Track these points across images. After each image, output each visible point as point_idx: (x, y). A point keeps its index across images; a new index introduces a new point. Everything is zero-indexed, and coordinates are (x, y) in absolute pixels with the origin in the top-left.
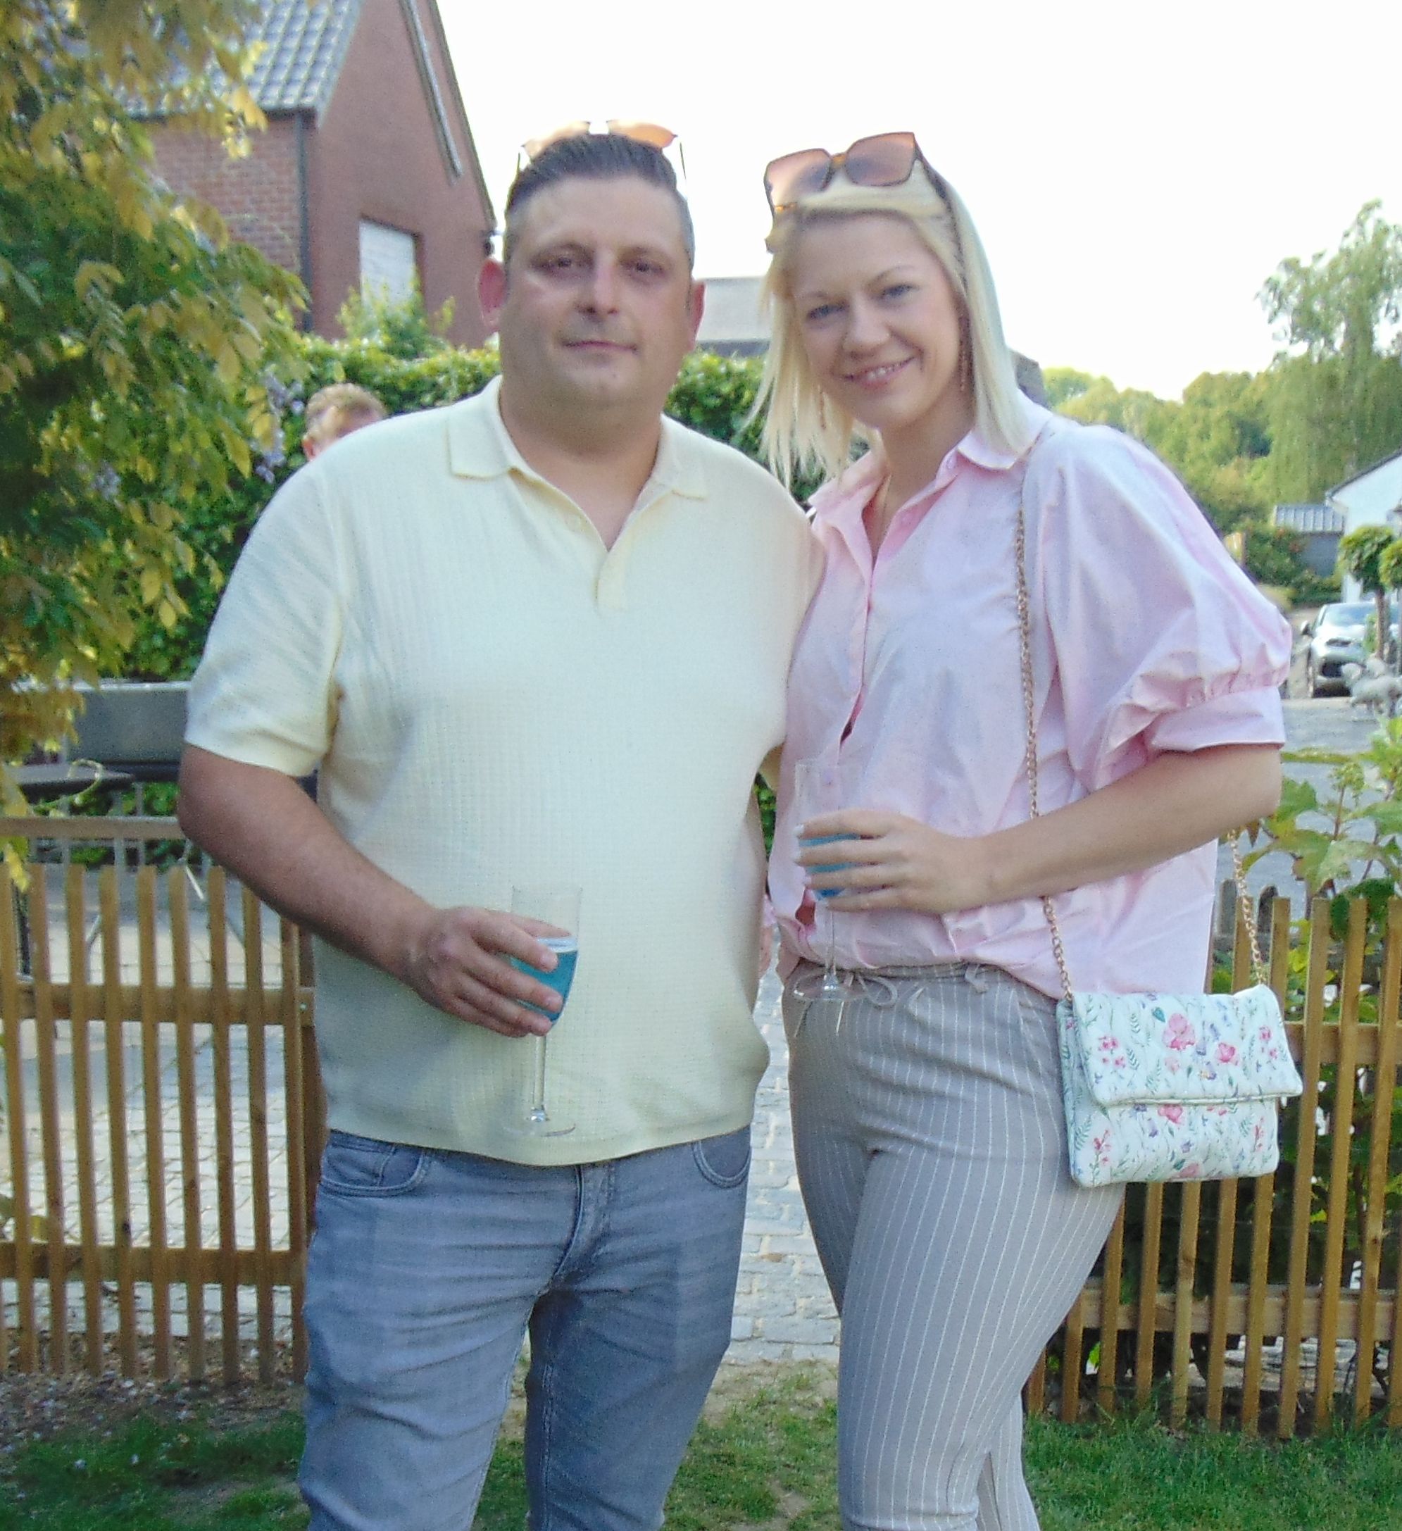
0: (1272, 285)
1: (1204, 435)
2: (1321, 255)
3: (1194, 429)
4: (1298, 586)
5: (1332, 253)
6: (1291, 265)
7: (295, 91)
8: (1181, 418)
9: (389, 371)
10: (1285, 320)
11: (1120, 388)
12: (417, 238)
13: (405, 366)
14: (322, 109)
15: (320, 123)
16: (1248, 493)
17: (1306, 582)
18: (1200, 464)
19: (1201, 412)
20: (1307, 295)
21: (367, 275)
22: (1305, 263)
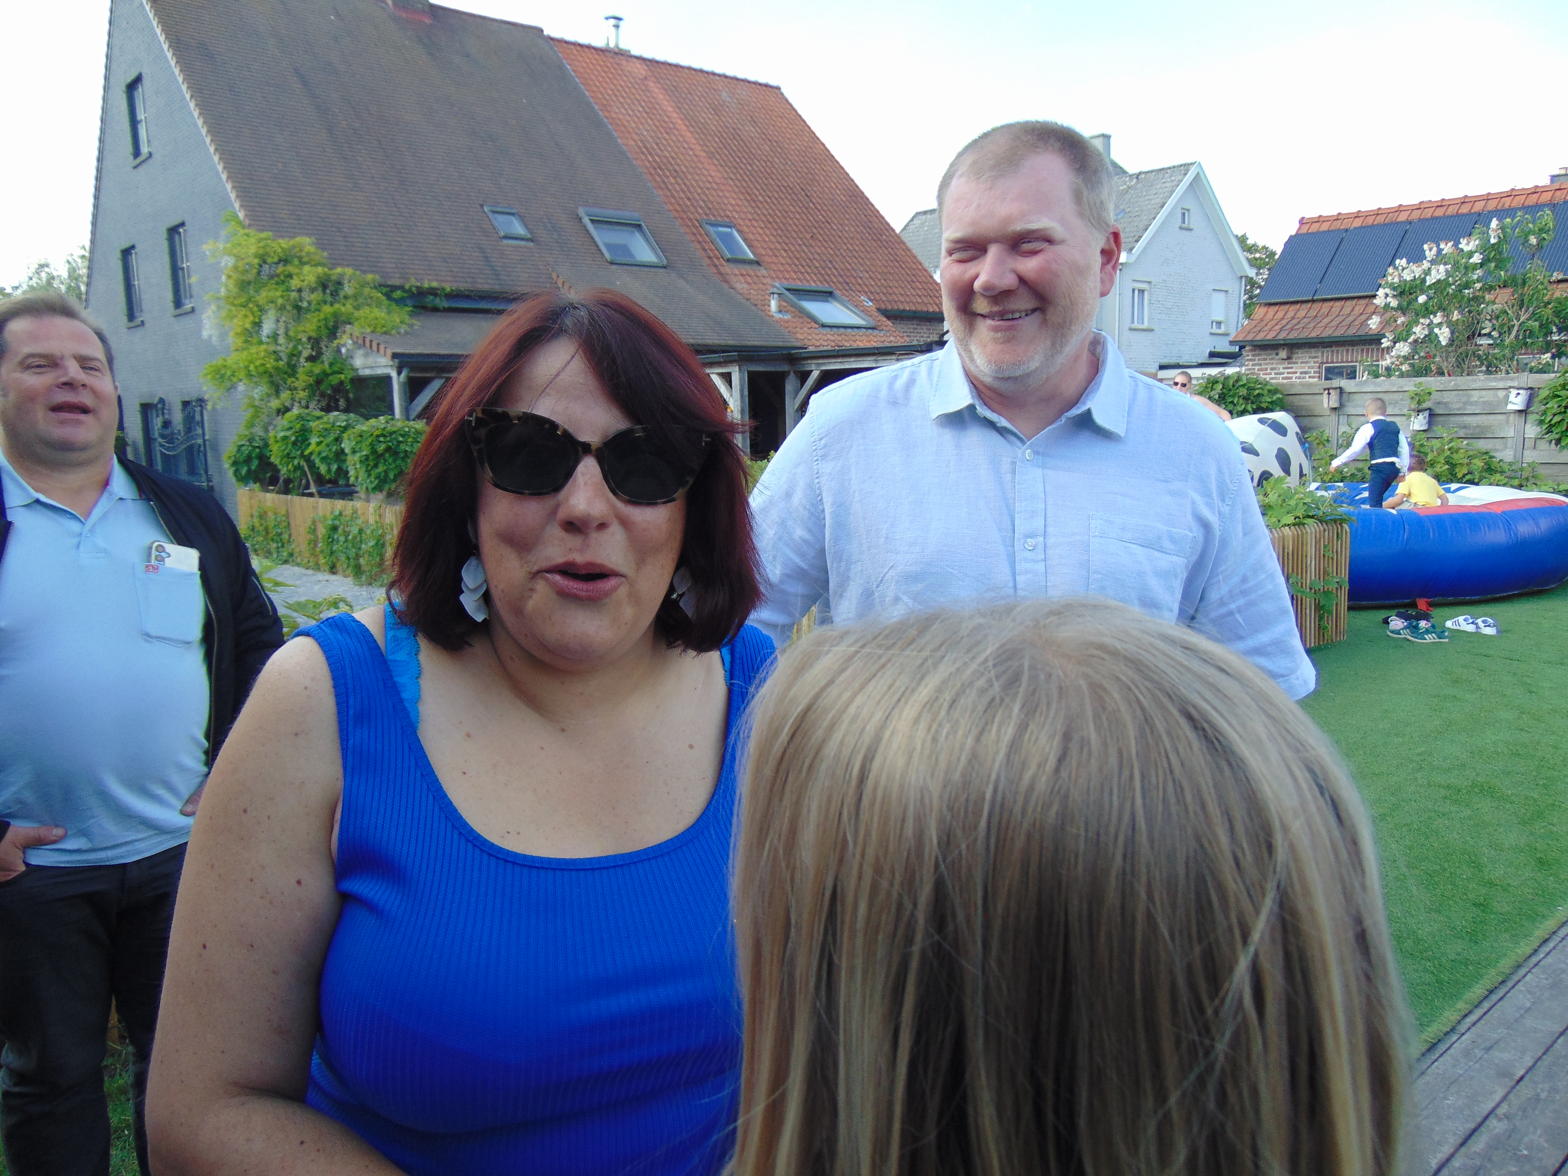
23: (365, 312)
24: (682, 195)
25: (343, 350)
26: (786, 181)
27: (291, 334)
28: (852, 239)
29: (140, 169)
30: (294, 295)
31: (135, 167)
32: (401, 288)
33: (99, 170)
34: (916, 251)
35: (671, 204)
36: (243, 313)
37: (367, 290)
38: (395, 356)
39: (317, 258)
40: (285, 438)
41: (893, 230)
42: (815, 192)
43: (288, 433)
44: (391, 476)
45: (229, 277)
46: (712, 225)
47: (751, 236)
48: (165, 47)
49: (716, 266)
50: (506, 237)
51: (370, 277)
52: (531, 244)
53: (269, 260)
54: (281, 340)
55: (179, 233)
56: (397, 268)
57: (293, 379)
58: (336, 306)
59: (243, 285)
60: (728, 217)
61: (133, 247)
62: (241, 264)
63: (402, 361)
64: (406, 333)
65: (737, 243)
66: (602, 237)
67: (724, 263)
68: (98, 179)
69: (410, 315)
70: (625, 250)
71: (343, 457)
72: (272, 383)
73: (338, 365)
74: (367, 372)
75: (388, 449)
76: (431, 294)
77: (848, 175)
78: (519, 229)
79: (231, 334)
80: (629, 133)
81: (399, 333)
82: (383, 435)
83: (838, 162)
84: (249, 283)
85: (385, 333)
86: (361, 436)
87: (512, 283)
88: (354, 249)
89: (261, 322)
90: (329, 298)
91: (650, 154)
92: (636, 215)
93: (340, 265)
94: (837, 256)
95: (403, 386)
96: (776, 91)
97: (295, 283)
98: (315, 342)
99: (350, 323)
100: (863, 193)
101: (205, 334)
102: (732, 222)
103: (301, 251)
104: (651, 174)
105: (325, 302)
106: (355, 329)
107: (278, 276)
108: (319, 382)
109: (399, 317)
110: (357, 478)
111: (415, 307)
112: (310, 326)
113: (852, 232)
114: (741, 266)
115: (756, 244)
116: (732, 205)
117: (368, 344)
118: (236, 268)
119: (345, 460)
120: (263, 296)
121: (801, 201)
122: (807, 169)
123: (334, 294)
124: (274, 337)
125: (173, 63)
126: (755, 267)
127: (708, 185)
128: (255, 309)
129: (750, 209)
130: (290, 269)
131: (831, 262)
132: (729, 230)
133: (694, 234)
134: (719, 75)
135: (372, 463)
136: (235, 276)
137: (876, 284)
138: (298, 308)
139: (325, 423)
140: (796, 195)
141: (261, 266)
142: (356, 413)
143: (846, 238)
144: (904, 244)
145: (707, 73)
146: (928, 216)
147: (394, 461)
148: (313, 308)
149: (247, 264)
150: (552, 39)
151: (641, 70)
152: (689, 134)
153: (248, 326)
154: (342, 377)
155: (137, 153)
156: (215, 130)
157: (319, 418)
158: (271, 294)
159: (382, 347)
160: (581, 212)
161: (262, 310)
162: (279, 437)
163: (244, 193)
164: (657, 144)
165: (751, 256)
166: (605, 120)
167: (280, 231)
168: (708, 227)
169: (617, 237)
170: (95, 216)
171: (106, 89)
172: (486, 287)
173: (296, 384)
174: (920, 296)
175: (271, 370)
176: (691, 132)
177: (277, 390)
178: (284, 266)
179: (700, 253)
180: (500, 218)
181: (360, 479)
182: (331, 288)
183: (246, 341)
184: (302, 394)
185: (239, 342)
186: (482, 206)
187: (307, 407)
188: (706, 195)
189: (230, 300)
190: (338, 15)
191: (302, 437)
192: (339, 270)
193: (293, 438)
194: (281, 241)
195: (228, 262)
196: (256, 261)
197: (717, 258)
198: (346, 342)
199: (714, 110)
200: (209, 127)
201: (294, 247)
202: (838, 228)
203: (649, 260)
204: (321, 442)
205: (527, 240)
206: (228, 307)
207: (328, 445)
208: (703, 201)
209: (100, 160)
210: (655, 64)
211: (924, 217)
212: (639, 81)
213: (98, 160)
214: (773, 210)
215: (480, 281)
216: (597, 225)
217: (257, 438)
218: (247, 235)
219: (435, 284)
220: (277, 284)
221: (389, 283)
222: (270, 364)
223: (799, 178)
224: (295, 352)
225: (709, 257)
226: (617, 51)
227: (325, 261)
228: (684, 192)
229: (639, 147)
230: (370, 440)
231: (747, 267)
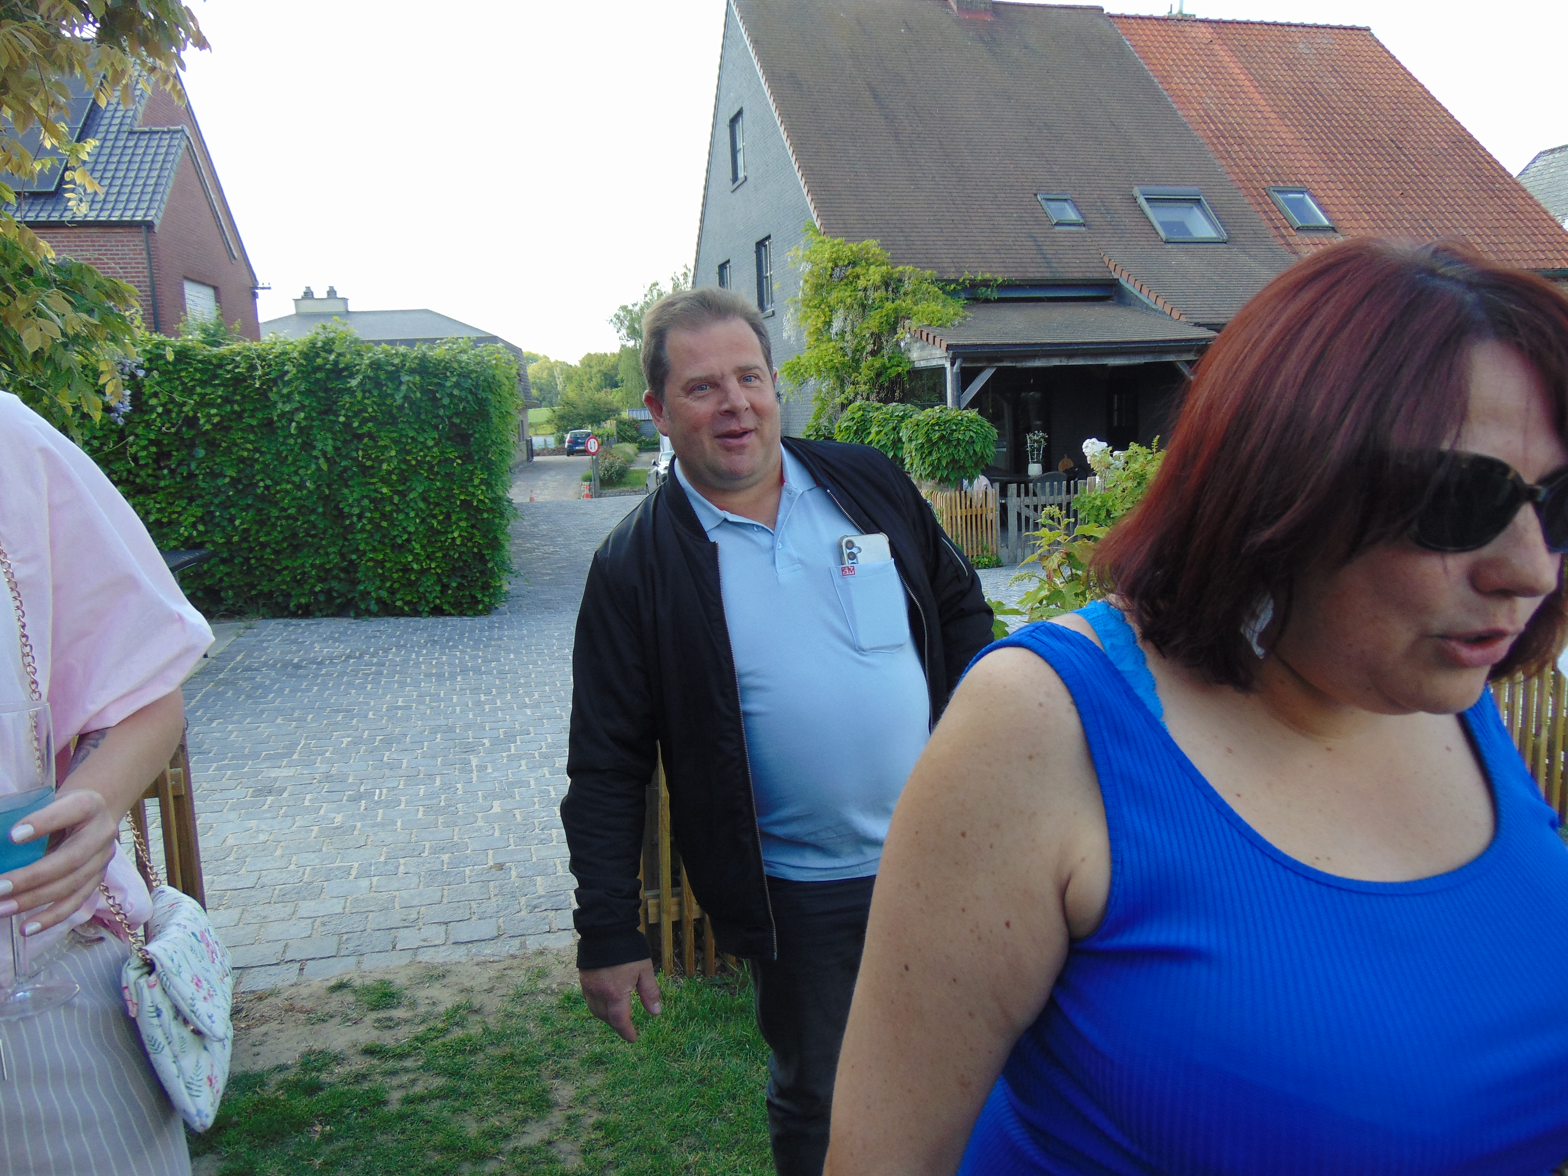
0: (618, 317)
1: (590, 380)
2: (636, 305)
3: (585, 378)
4: (640, 443)
5: (641, 303)
6: (624, 308)
7: (141, 213)
8: (580, 373)
9: (206, 353)
10: (624, 331)
11: (552, 360)
12: (215, 288)
13: (215, 350)
14: (157, 222)
15: (156, 230)
16: (611, 403)
17: (644, 441)
18: (590, 392)
19: (588, 370)
20: (632, 320)
21: (189, 306)
22: (630, 307)
23: (922, 306)
24: (1247, 163)
25: (902, 344)
26: (1372, 134)
27: (857, 330)
28: (1454, 191)
29: (738, 192)
30: (861, 294)
31: (733, 191)
32: (956, 281)
33: (705, 197)
34: (1539, 197)
35: (1235, 173)
36: (816, 314)
37: (925, 286)
38: (949, 347)
39: (881, 258)
40: (848, 428)
41: (1510, 176)
42: (1409, 142)
43: (851, 424)
44: (944, 463)
45: (806, 281)
46: (1278, 192)
47: (1326, 200)
48: (763, 81)
49: (1283, 236)
50: (1057, 224)
51: (928, 273)
52: (1084, 229)
53: (841, 263)
54: (848, 337)
55: (765, 246)
56: (953, 262)
57: (856, 374)
58: (898, 302)
59: (818, 288)
60: (1300, 181)
61: (728, 261)
62: (816, 268)
63: (956, 352)
64: (960, 324)
65: (1310, 209)
66: (1156, 216)
67: (1294, 233)
68: (704, 205)
69: (963, 308)
70: (1182, 227)
71: (899, 445)
72: (838, 377)
73: (896, 359)
74: (923, 364)
75: (942, 437)
76: (985, 286)
77: (1452, 117)
78: (1072, 215)
79: (806, 333)
80: (1190, 103)
81: (953, 325)
82: (937, 424)
83: (1439, 104)
84: (822, 286)
85: (940, 326)
86: (918, 425)
87: (1062, 270)
88: (913, 247)
89: (831, 321)
90: (891, 295)
91: (1213, 122)
92: (1194, 189)
93: (901, 263)
94: (1434, 213)
95: (955, 376)
96: (1365, 33)
97: (861, 283)
98: (877, 337)
99: (909, 318)
100: (1471, 136)
101: (785, 335)
102: (1305, 187)
103: (868, 253)
104: (1213, 144)
105: (887, 299)
106: (913, 324)
107: (847, 277)
108: (879, 375)
109: (953, 309)
110: (912, 465)
111: (967, 299)
112: (874, 322)
113: (1455, 184)
114: (1313, 235)
115: (1332, 208)
116: (1305, 168)
117: (924, 337)
118: (811, 272)
119: (902, 448)
120: (833, 298)
121: (1389, 155)
122: (1399, 116)
123: (896, 291)
124: (843, 333)
125: (768, 95)
126: (1330, 234)
127: (1278, 149)
128: (827, 309)
129: (1327, 170)
130: (858, 270)
131: (1425, 220)
132: (1301, 196)
133: (1260, 204)
134: (1296, 26)
135: (926, 452)
136: (811, 281)
137: (1484, 242)
138: (863, 306)
139: (886, 414)
140: (1383, 148)
141: (833, 269)
142: (912, 403)
143: (1446, 191)
144: (1524, 191)
145: (1282, 25)
146: (1557, 155)
147: (947, 449)
148: (877, 304)
149: (822, 268)
150: (1112, 16)
151: (1205, 33)
152: (1257, 96)
153: (820, 325)
154: (900, 369)
155: (735, 178)
156: (799, 151)
157: (878, 409)
158: (841, 294)
159: (937, 340)
160: (1136, 191)
161: (832, 310)
162: (842, 427)
163: (821, 205)
164: (1221, 111)
165: (1326, 222)
166: (1165, 93)
167: (850, 237)
168: (1276, 195)
169: (1173, 214)
170: (700, 237)
171: (714, 126)
172: (1038, 276)
173: (859, 378)
174: (1542, 251)
175: (837, 365)
176: (1260, 93)
177: (842, 383)
178: (853, 268)
179: (1266, 224)
180: (1053, 205)
181: (915, 466)
182: (893, 285)
183: (817, 340)
184: (863, 388)
185: (811, 340)
186: (1036, 195)
187: (868, 399)
188: (1275, 160)
189: (806, 303)
190: (909, 29)
191: (863, 427)
192: (900, 268)
193: (855, 428)
194: (851, 245)
195: (805, 268)
196: (830, 265)
197: (1285, 228)
198: (904, 336)
199: (1288, 65)
200: (794, 147)
201: (861, 249)
202: (1436, 181)
203: (1209, 236)
204: (881, 431)
205: (1079, 225)
206: (804, 309)
207: (886, 434)
208: (1272, 167)
209: (706, 188)
210: (1222, 25)
211: (1551, 157)
212: (1203, 47)
213: (705, 189)
214: (1354, 168)
215: (1031, 270)
216: (1152, 204)
217: (823, 428)
218: (823, 242)
219: (988, 276)
220: (846, 285)
221: (945, 277)
222: (838, 359)
223: (1389, 129)
224: (859, 348)
225: (1277, 228)
226: (1180, 17)
227: (886, 261)
228: (1249, 159)
229: (1200, 117)
230: (926, 429)
231: (1321, 235)
